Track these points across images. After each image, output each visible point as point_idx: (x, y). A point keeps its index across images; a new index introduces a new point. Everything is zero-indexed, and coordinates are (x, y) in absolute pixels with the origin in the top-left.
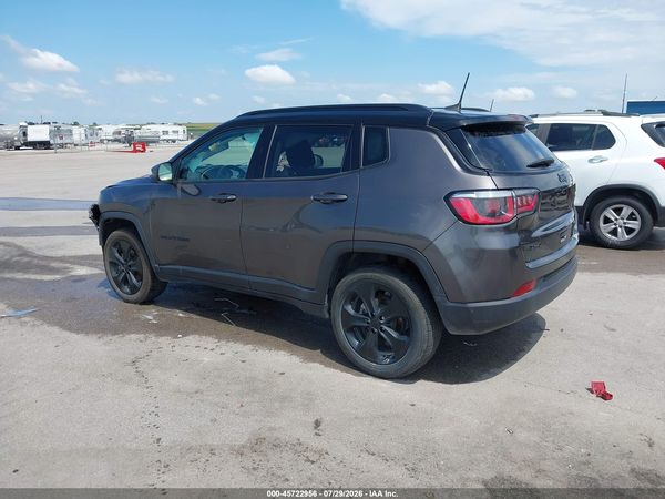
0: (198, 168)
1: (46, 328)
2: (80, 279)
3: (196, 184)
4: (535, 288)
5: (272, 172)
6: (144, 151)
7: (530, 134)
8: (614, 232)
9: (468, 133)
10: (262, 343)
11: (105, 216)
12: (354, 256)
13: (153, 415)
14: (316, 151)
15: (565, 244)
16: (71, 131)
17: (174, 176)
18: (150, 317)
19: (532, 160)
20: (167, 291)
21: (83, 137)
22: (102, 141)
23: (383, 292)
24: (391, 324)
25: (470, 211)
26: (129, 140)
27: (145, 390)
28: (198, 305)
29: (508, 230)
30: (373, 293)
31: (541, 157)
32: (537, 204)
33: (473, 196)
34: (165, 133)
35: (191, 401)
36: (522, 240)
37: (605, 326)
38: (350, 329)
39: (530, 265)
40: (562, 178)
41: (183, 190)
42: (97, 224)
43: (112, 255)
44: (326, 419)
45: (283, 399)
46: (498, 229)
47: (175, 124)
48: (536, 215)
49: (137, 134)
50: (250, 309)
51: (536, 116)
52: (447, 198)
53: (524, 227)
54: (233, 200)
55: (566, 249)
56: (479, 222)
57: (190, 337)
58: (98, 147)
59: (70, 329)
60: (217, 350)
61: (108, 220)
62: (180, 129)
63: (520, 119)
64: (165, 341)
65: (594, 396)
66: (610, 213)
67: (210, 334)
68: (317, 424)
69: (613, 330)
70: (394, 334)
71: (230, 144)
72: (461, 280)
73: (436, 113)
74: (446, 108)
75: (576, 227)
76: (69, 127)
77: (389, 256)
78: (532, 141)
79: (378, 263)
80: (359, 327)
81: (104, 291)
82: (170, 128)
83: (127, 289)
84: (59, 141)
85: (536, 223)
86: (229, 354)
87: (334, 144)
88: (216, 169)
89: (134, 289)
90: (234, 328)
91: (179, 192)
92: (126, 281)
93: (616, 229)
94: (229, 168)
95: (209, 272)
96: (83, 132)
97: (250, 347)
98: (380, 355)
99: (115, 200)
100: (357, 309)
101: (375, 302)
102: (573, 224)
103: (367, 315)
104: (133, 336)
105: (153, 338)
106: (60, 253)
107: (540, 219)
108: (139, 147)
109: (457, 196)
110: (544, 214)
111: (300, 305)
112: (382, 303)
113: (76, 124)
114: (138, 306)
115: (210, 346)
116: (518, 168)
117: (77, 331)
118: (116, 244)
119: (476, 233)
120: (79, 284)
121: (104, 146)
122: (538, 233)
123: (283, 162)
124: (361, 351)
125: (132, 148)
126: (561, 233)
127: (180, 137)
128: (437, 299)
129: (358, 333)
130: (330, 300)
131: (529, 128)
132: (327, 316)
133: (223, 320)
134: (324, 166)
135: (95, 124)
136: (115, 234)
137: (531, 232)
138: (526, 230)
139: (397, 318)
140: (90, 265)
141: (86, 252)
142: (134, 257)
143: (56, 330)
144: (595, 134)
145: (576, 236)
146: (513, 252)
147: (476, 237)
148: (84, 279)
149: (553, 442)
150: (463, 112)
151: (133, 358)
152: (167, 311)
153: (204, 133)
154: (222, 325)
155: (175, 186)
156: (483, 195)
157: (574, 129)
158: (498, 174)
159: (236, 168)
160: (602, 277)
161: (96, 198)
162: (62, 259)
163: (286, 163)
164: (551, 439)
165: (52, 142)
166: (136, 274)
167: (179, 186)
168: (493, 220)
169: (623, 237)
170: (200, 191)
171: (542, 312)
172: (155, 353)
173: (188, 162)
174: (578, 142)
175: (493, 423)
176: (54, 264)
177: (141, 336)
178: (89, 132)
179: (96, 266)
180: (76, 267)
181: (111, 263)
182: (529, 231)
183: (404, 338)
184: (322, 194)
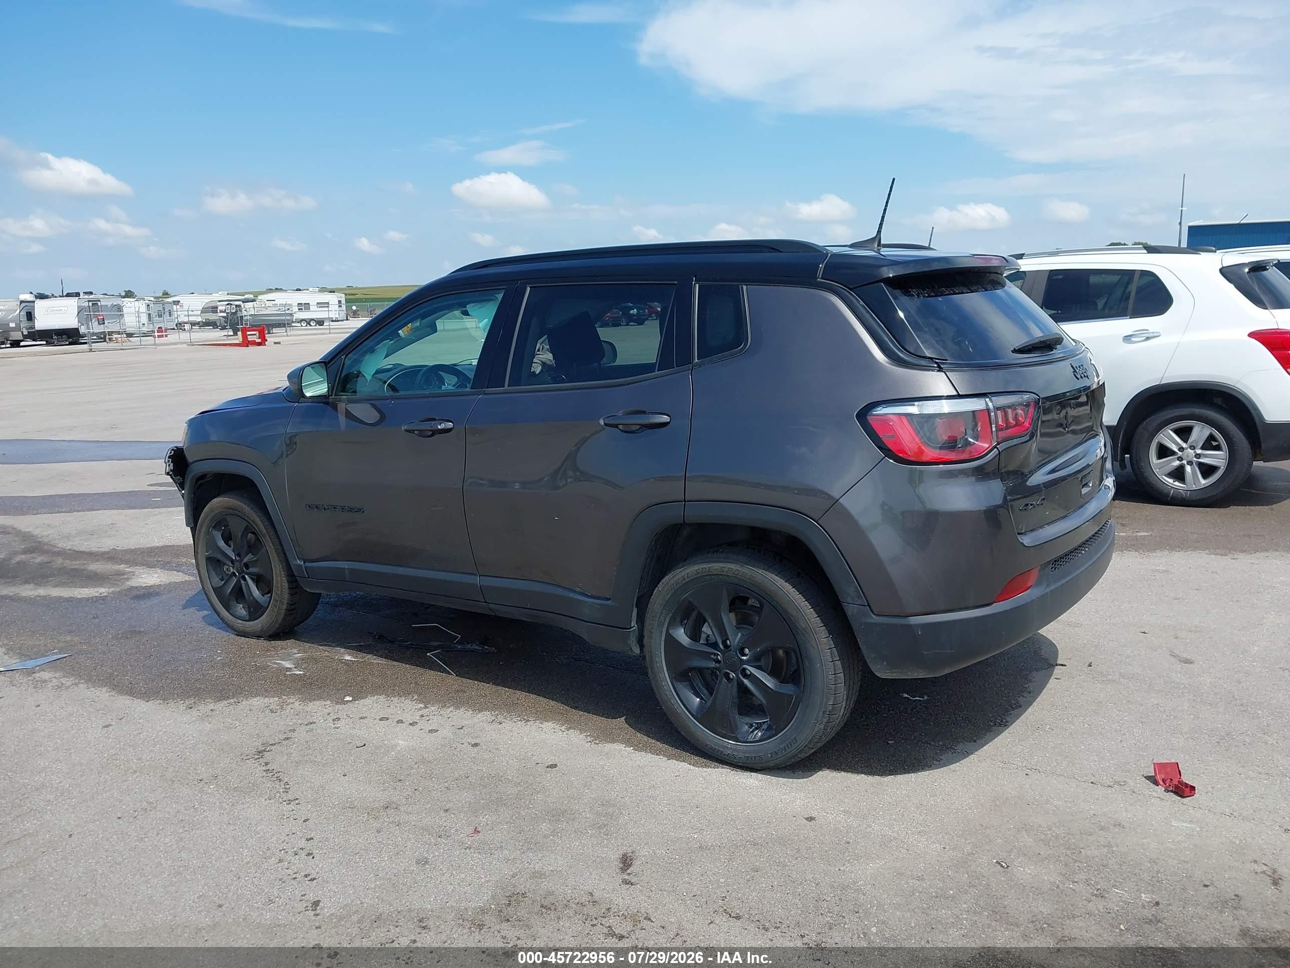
0: (378, 372)
1: (85, 691)
2: (148, 593)
3: (373, 401)
4: (1038, 583)
5: (522, 374)
6: (263, 343)
7: (1013, 289)
8: (1178, 474)
9: (897, 292)
10: (510, 708)
11: (197, 469)
12: (686, 532)
13: (303, 854)
14: (605, 334)
15: (1090, 497)
16: (119, 308)
17: (331, 389)
18: (288, 664)
19: (1021, 340)
20: (320, 612)
21: (144, 319)
22: (180, 326)
23: (745, 600)
24: (762, 663)
25: (908, 439)
26: (233, 322)
27: (286, 807)
28: (381, 637)
29: (982, 473)
30: (725, 604)
31: (1038, 334)
32: (1034, 422)
33: (913, 409)
34: (306, 306)
35: (377, 825)
36: (1009, 492)
37: (1173, 655)
38: (682, 675)
39: (1026, 540)
40: (1079, 372)
41: (349, 415)
42: (181, 486)
43: (211, 544)
44: (643, 852)
45: (557, 815)
46: (962, 472)
47: (323, 290)
48: (1034, 446)
49: (249, 310)
50: (483, 643)
51: (1020, 256)
52: (863, 415)
53: (1012, 467)
54: (447, 431)
55: (1092, 508)
56: (925, 458)
57: (369, 701)
58: (173, 337)
59: (131, 691)
60: (422, 724)
61: (203, 477)
62: (333, 299)
63: (995, 263)
64: (319, 709)
65: (1160, 789)
66: (1169, 438)
67: (406, 693)
68: (626, 862)
69: (1188, 661)
70: (769, 682)
71: (439, 324)
72: (896, 572)
73: (835, 255)
74: (853, 246)
75: (1108, 465)
76: (118, 301)
77: (753, 529)
78: (1016, 302)
79: (732, 544)
80: (700, 671)
81: (196, 617)
82: (312, 298)
83: (241, 610)
84: (97, 328)
85: (1034, 459)
86: (446, 732)
87: (630, 319)
88: (412, 373)
89: (256, 611)
90: (453, 681)
91: (342, 419)
92: (239, 594)
93: (1181, 469)
94: (437, 371)
95: (401, 571)
96: (143, 309)
97: (486, 716)
98: (744, 724)
99: (214, 438)
100: (695, 635)
101: (729, 619)
102: (1103, 459)
103: (715, 645)
104: (257, 702)
105: (295, 704)
106: (106, 544)
107: (1041, 451)
108: (253, 336)
109: (881, 411)
110: (1048, 443)
111: (583, 631)
112: (743, 621)
113: (129, 294)
114: (263, 643)
115: (408, 718)
116: (994, 354)
117: (146, 695)
118: (220, 523)
119: (921, 481)
120: (145, 604)
121: (184, 336)
122: (1039, 478)
123: (544, 356)
124: (705, 716)
125: (239, 338)
126: (1081, 477)
127: (334, 315)
128: (852, 609)
129: (699, 684)
130: (641, 619)
131: (1012, 278)
132: (637, 651)
133: (432, 666)
134: (618, 362)
135: (166, 294)
136: (218, 503)
137: (1024, 477)
138: (1015, 472)
139: (773, 651)
140: (166, 566)
141: (156, 542)
142: (254, 547)
143: (103, 694)
144: (1133, 288)
145: (1110, 482)
146: (992, 516)
147: (922, 489)
148: (157, 594)
149: (1087, 882)
150: (885, 252)
151: (258, 744)
152: (322, 652)
153: (388, 305)
154: (431, 676)
155: (335, 407)
156: (931, 408)
157: (1093, 279)
158: (957, 367)
159: (452, 369)
160: (1161, 560)
161: (178, 436)
162: (111, 556)
163: (548, 357)
164: (1083, 876)
165: (83, 330)
166: (259, 580)
167: (342, 406)
168: (952, 456)
169: (1196, 482)
170: (383, 417)
171: (1051, 631)
172: (301, 734)
173: (358, 361)
174: (1100, 304)
175: (968, 848)
176: (95, 567)
177: (273, 701)
178: (155, 309)
179: (178, 568)
180: (138, 570)
181: (209, 559)
182: (1021, 475)
183: (788, 689)
184: (620, 414)
